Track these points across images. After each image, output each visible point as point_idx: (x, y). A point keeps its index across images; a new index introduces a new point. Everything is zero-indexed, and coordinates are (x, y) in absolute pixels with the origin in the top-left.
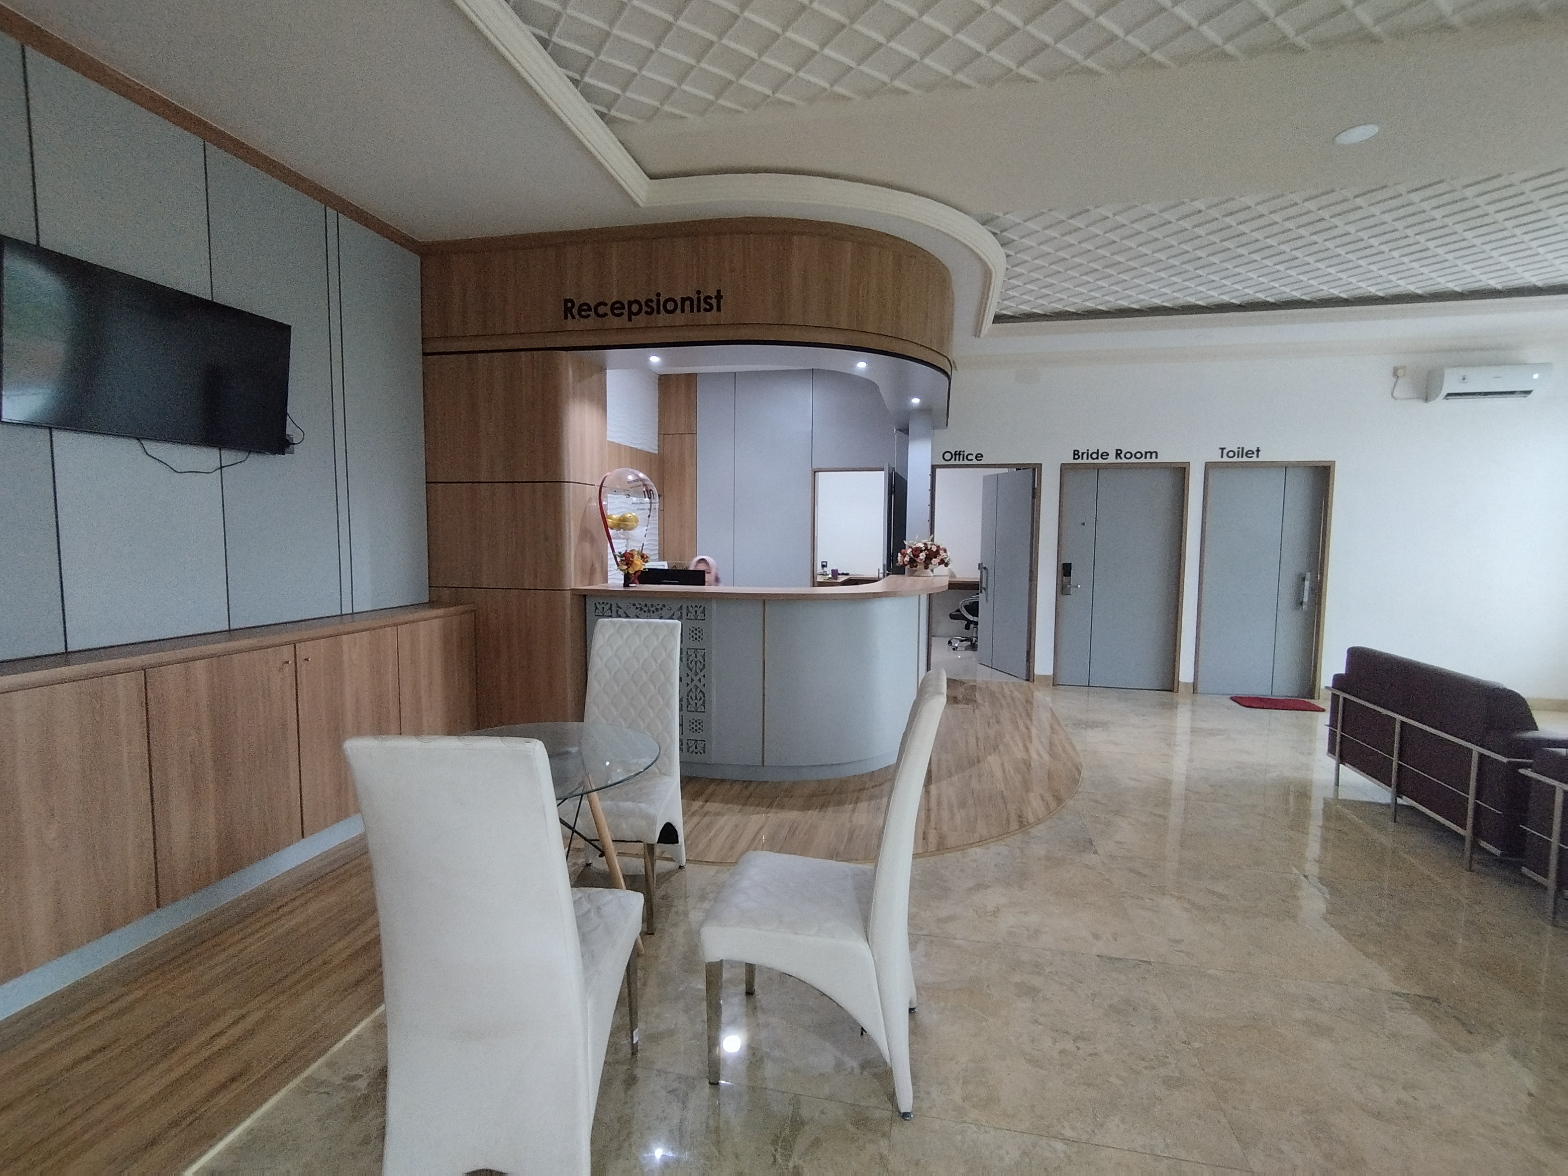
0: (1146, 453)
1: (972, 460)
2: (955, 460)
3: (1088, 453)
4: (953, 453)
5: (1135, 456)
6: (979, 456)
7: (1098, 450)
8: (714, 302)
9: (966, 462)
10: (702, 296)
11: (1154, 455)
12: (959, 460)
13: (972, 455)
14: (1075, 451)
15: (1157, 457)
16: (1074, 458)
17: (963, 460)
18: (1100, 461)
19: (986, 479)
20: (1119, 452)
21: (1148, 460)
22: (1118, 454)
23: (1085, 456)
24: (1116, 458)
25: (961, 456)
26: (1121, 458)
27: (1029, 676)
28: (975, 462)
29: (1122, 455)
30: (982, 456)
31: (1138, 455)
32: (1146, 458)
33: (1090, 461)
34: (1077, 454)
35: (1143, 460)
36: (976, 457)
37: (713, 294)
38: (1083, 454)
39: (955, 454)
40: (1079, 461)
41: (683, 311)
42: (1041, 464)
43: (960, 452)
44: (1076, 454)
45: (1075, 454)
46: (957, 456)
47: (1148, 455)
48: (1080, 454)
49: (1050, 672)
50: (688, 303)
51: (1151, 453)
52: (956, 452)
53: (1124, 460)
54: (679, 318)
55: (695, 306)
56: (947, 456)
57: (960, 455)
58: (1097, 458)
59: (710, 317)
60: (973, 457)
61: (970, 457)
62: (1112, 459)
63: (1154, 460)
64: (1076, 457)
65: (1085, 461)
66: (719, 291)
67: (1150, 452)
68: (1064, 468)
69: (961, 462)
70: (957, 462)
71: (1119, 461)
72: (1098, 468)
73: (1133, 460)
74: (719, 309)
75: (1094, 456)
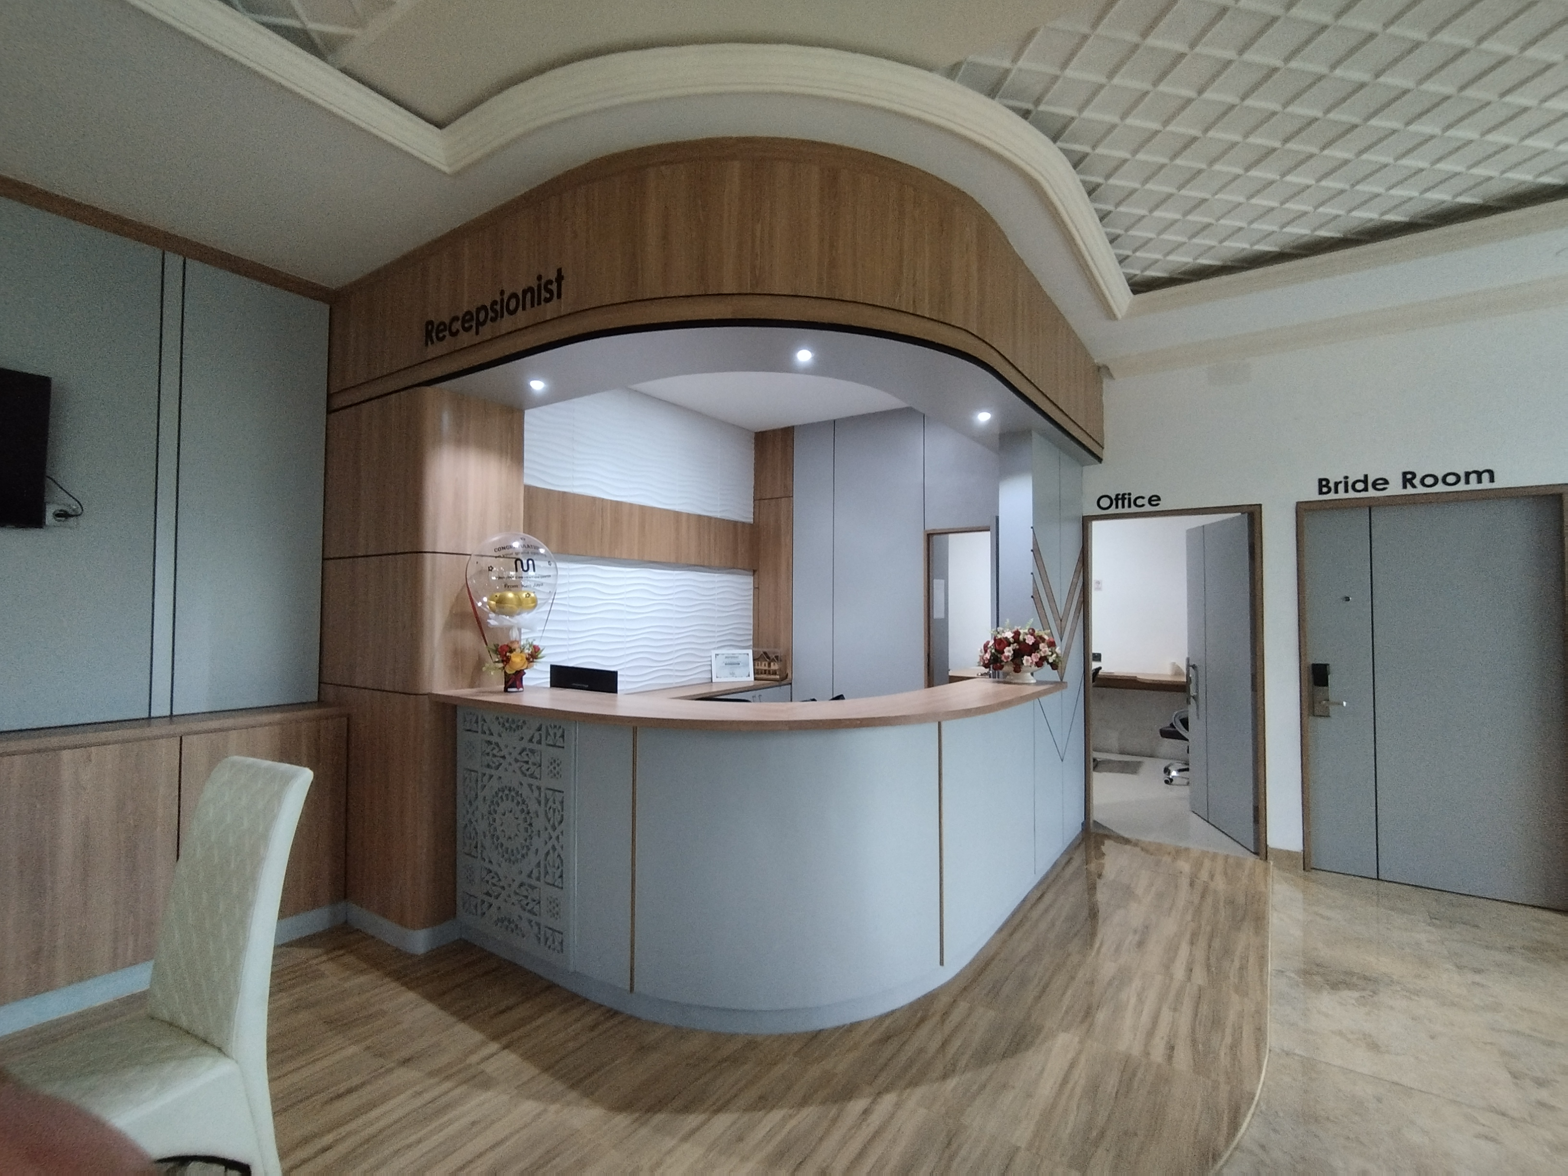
0: (1468, 474)
1: (1143, 505)
2: (1117, 507)
3: (1346, 484)
4: (1113, 497)
5: (1444, 482)
6: (1154, 500)
7: (1366, 476)
8: (554, 287)
9: (1134, 509)
10: (543, 281)
11: (1486, 476)
12: (1123, 506)
13: (1143, 498)
14: (1321, 481)
15: (1492, 480)
16: (1321, 493)
17: (1130, 506)
18: (1372, 493)
19: (1190, 533)
20: (1409, 476)
21: (1474, 485)
22: (1408, 479)
23: (1341, 487)
24: (1405, 487)
25: (1126, 502)
26: (1414, 486)
27: (1260, 849)
28: (1148, 508)
29: (1416, 482)
30: (1159, 499)
31: (1451, 479)
32: (1467, 482)
33: (1352, 494)
34: (1327, 486)
35: (1461, 487)
36: (1150, 501)
37: (553, 276)
38: (1337, 484)
39: (1117, 499)
40: (1332, 496)
41: (524, 308)
42: (1260, 505)
43: (1124, 495)
44: (1323, 484)
45: (1321, 486)
46: (1120, 502)
47: (1473, 477)
48: (1332, 485)
49: (1295, 844)
50: (529, 295)
51: (1479, 474)
52: (1117, 495)
53: (1421, 490)
54: (522, 318)
55: (536, 300)
56: (1105, 503)
57: (1123, 499)
58: (1366, 489)
59: (550, 310)
60: (1145, 501)
61: (1139, 502)
62: (1395, 488)
63: (1486, 484)
64: (1325, 490)
65: (1341, 495)
66: (559, 271)
67: (1475, 472)
68: (1303, 510)
69: (1126, 510)
70: (1120, 510)
71: (1410, 490)
72: (1371, 505)
73: (1440, 488)
74: (559, 296)
75: (1360, 486)
